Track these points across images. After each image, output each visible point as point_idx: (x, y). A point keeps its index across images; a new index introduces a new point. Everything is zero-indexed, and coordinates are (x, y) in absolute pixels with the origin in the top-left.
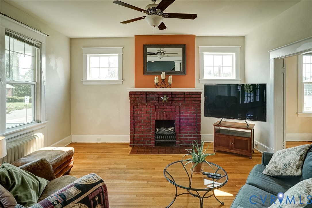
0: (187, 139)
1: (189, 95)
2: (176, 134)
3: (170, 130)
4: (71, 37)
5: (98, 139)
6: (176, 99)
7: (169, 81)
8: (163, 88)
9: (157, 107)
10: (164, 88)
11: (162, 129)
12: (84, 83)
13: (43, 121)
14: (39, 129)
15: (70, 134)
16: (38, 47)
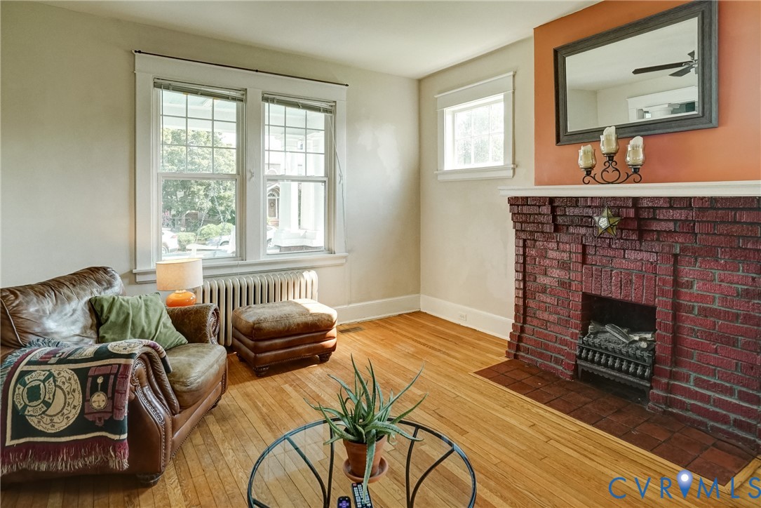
0: (705, 399)
1: (710, 212)
2: (655, 360)
3: (635, 341)
4: (421, 76)
5: (461, 316)
6: (656, 226)
7: (628, 159)
8: (609, 183)
9: (591, 251)
10: (612, 183)
11: (608, 328)
12: (440, 178)
13: (340, 251)
14: (329, 266)
15: (418, 292)
16: (330, 111)
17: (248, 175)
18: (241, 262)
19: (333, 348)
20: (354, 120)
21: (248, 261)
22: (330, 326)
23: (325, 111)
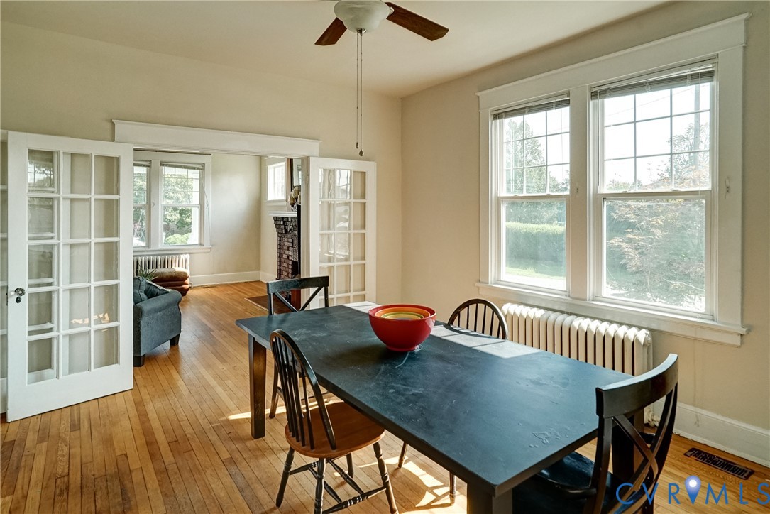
13: (207, 244)
14: (201, 253)
15: (259, 270)
16: (202, 168)
17: (152, 205)
18: (147, 249)
19: (188, 290)
20: (216, 173)
21: (151, 249)
22: (186, 278)
23: (198, 169)
